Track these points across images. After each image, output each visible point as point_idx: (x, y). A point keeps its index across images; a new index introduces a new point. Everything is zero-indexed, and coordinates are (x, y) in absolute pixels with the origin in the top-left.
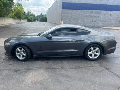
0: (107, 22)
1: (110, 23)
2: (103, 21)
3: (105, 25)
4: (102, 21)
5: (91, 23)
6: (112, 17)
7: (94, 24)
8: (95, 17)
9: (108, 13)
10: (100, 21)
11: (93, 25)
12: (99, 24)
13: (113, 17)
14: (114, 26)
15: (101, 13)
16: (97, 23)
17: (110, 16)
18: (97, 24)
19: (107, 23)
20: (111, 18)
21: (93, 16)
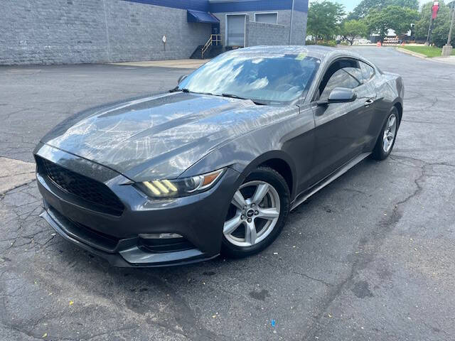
0: (128, 42)
1: (137, 47)
2: (112, 39)
3: (125, 56)
4: (111, 41)
5: (76, 48)
6: (139, 25)
7: (88, 51)
8: (84, 22)
9: (124, 8)
10: (106, 38)
11: (85, 57)
12: (103, 50)
13: (142, 25)
14: (152, 60)
15: (101, 9)
16: (95, 48)
17: (133, 21)
18: (99, 51)
19: (129, 47)
20: (135, 29)
21: (77, 18)
